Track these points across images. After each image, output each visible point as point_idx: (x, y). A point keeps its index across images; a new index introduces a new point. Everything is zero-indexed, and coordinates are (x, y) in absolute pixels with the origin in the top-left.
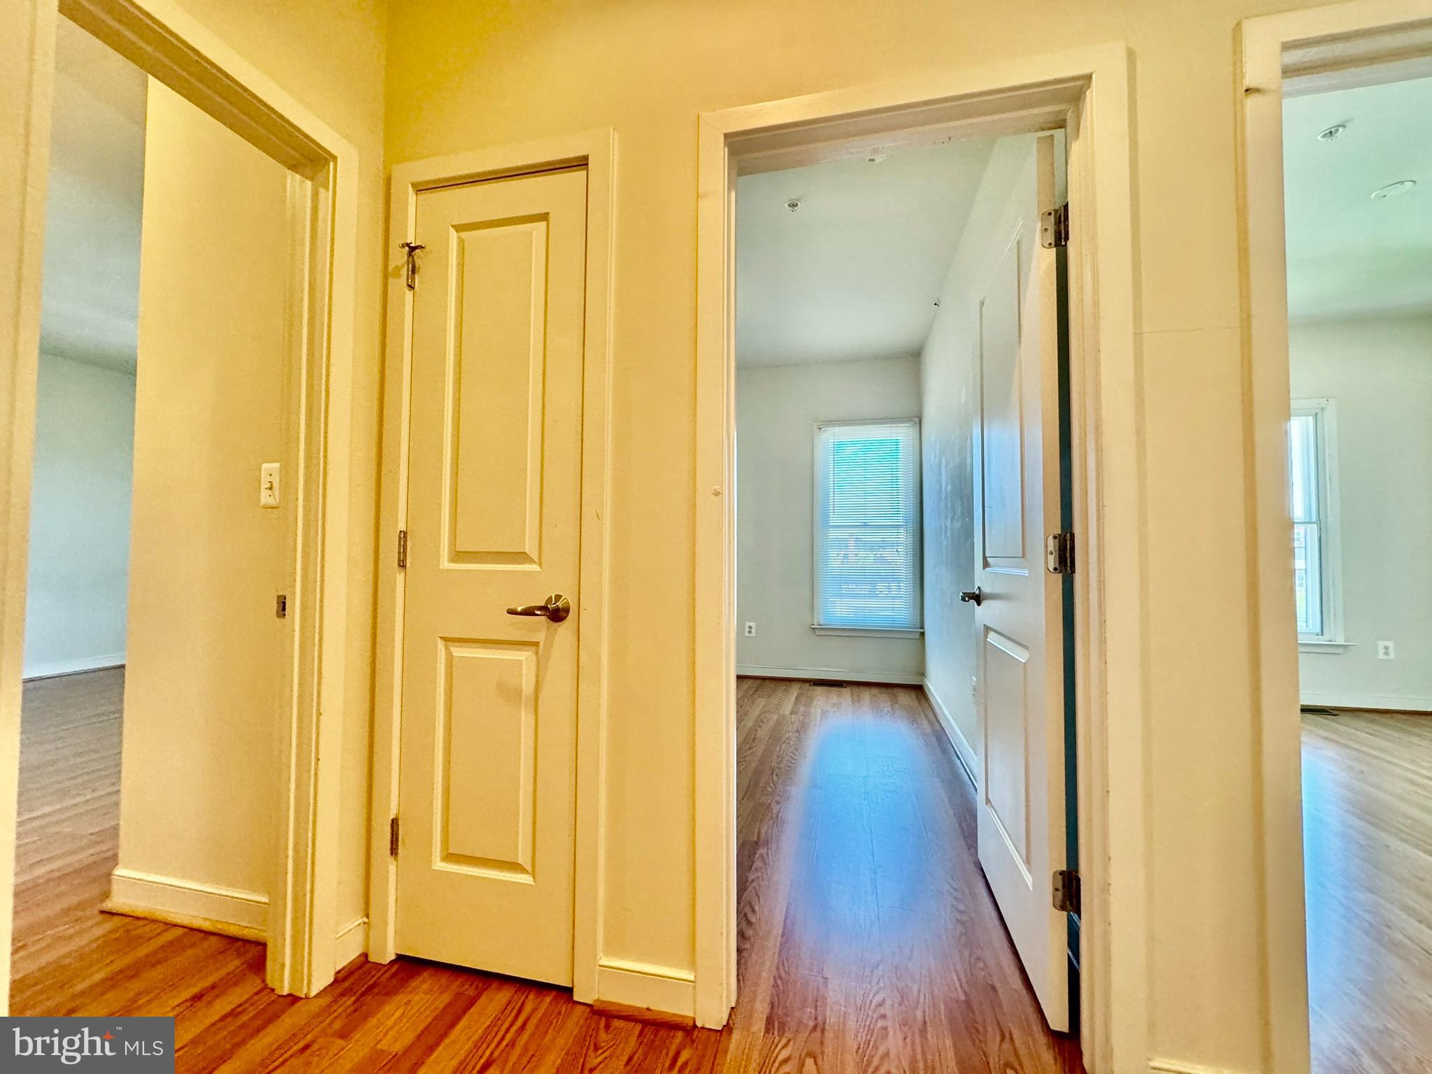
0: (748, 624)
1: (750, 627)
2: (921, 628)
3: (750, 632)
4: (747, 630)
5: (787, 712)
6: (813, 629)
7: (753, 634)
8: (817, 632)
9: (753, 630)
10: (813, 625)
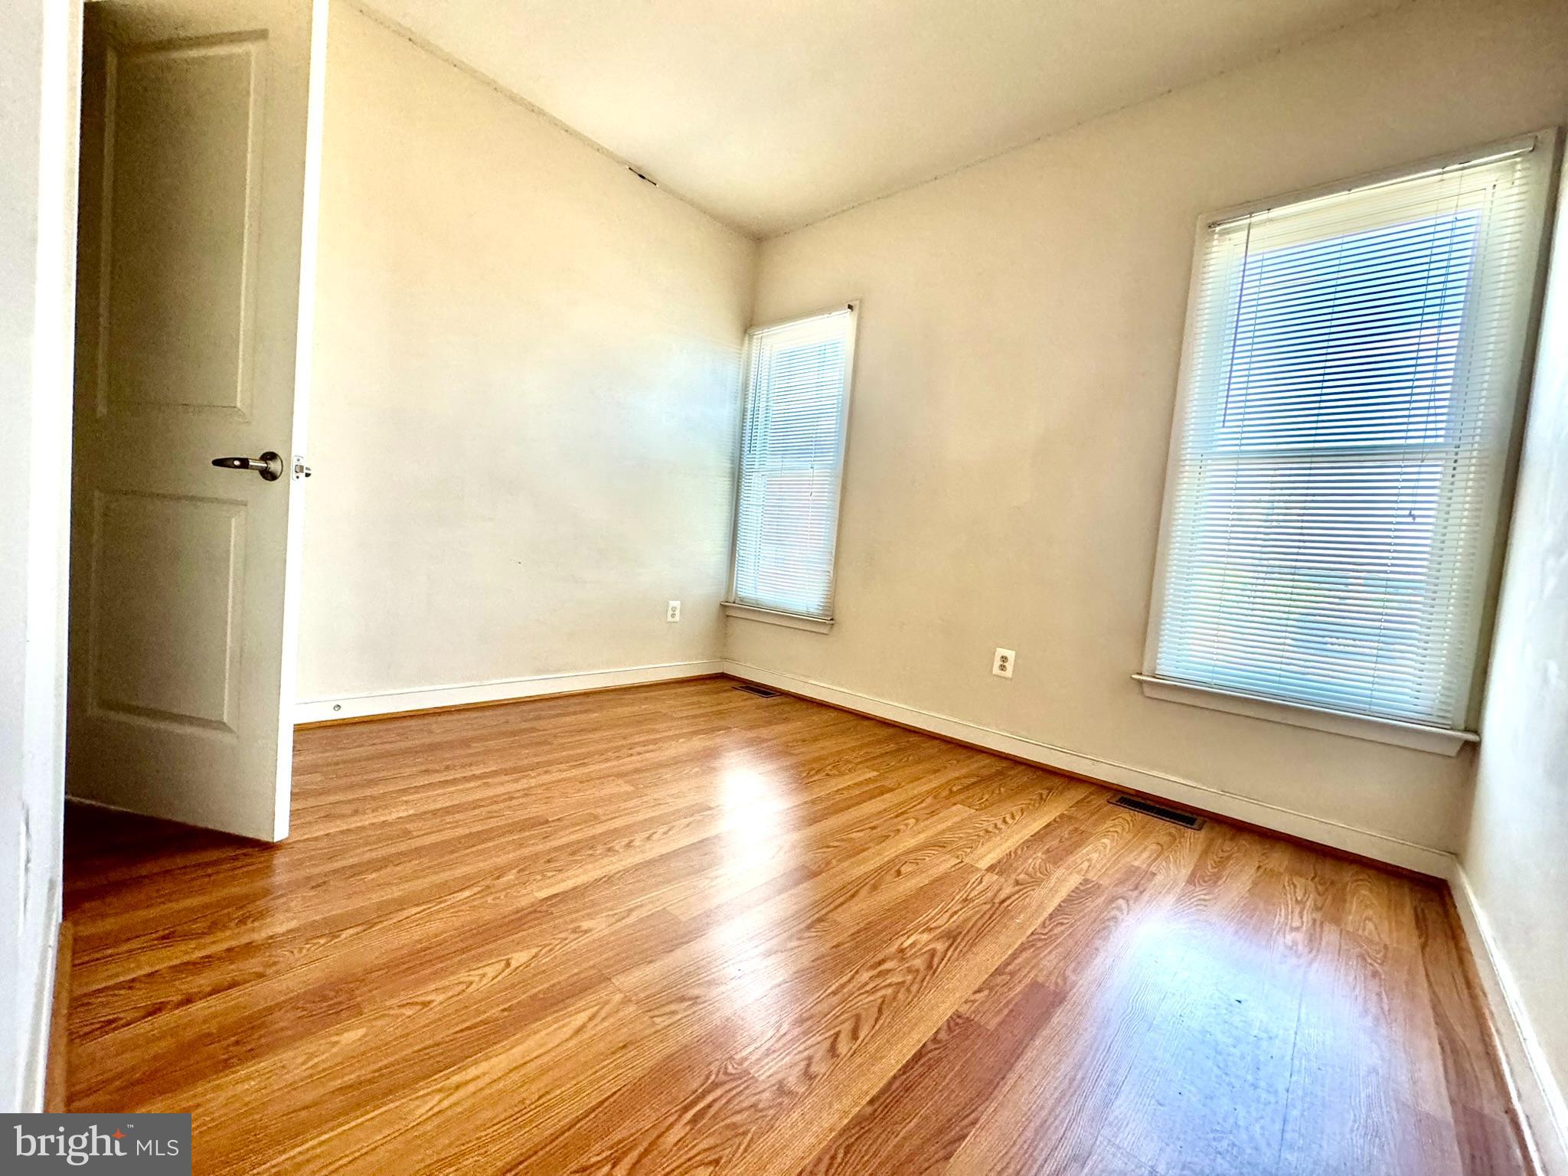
0: (1001, 652)
1: (1004, 659)
2: (1466, 730)
3: (1003, 668)
4: (997, 663)
5: (984, 864)
6: (1141, 682)
7: (1009, 673)
8: (1147, 691)
9: (1009, 665)
10: (1141, 674)
